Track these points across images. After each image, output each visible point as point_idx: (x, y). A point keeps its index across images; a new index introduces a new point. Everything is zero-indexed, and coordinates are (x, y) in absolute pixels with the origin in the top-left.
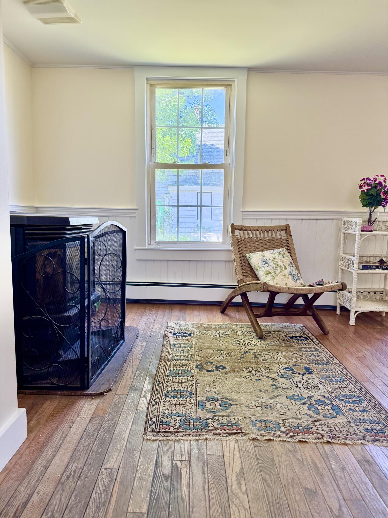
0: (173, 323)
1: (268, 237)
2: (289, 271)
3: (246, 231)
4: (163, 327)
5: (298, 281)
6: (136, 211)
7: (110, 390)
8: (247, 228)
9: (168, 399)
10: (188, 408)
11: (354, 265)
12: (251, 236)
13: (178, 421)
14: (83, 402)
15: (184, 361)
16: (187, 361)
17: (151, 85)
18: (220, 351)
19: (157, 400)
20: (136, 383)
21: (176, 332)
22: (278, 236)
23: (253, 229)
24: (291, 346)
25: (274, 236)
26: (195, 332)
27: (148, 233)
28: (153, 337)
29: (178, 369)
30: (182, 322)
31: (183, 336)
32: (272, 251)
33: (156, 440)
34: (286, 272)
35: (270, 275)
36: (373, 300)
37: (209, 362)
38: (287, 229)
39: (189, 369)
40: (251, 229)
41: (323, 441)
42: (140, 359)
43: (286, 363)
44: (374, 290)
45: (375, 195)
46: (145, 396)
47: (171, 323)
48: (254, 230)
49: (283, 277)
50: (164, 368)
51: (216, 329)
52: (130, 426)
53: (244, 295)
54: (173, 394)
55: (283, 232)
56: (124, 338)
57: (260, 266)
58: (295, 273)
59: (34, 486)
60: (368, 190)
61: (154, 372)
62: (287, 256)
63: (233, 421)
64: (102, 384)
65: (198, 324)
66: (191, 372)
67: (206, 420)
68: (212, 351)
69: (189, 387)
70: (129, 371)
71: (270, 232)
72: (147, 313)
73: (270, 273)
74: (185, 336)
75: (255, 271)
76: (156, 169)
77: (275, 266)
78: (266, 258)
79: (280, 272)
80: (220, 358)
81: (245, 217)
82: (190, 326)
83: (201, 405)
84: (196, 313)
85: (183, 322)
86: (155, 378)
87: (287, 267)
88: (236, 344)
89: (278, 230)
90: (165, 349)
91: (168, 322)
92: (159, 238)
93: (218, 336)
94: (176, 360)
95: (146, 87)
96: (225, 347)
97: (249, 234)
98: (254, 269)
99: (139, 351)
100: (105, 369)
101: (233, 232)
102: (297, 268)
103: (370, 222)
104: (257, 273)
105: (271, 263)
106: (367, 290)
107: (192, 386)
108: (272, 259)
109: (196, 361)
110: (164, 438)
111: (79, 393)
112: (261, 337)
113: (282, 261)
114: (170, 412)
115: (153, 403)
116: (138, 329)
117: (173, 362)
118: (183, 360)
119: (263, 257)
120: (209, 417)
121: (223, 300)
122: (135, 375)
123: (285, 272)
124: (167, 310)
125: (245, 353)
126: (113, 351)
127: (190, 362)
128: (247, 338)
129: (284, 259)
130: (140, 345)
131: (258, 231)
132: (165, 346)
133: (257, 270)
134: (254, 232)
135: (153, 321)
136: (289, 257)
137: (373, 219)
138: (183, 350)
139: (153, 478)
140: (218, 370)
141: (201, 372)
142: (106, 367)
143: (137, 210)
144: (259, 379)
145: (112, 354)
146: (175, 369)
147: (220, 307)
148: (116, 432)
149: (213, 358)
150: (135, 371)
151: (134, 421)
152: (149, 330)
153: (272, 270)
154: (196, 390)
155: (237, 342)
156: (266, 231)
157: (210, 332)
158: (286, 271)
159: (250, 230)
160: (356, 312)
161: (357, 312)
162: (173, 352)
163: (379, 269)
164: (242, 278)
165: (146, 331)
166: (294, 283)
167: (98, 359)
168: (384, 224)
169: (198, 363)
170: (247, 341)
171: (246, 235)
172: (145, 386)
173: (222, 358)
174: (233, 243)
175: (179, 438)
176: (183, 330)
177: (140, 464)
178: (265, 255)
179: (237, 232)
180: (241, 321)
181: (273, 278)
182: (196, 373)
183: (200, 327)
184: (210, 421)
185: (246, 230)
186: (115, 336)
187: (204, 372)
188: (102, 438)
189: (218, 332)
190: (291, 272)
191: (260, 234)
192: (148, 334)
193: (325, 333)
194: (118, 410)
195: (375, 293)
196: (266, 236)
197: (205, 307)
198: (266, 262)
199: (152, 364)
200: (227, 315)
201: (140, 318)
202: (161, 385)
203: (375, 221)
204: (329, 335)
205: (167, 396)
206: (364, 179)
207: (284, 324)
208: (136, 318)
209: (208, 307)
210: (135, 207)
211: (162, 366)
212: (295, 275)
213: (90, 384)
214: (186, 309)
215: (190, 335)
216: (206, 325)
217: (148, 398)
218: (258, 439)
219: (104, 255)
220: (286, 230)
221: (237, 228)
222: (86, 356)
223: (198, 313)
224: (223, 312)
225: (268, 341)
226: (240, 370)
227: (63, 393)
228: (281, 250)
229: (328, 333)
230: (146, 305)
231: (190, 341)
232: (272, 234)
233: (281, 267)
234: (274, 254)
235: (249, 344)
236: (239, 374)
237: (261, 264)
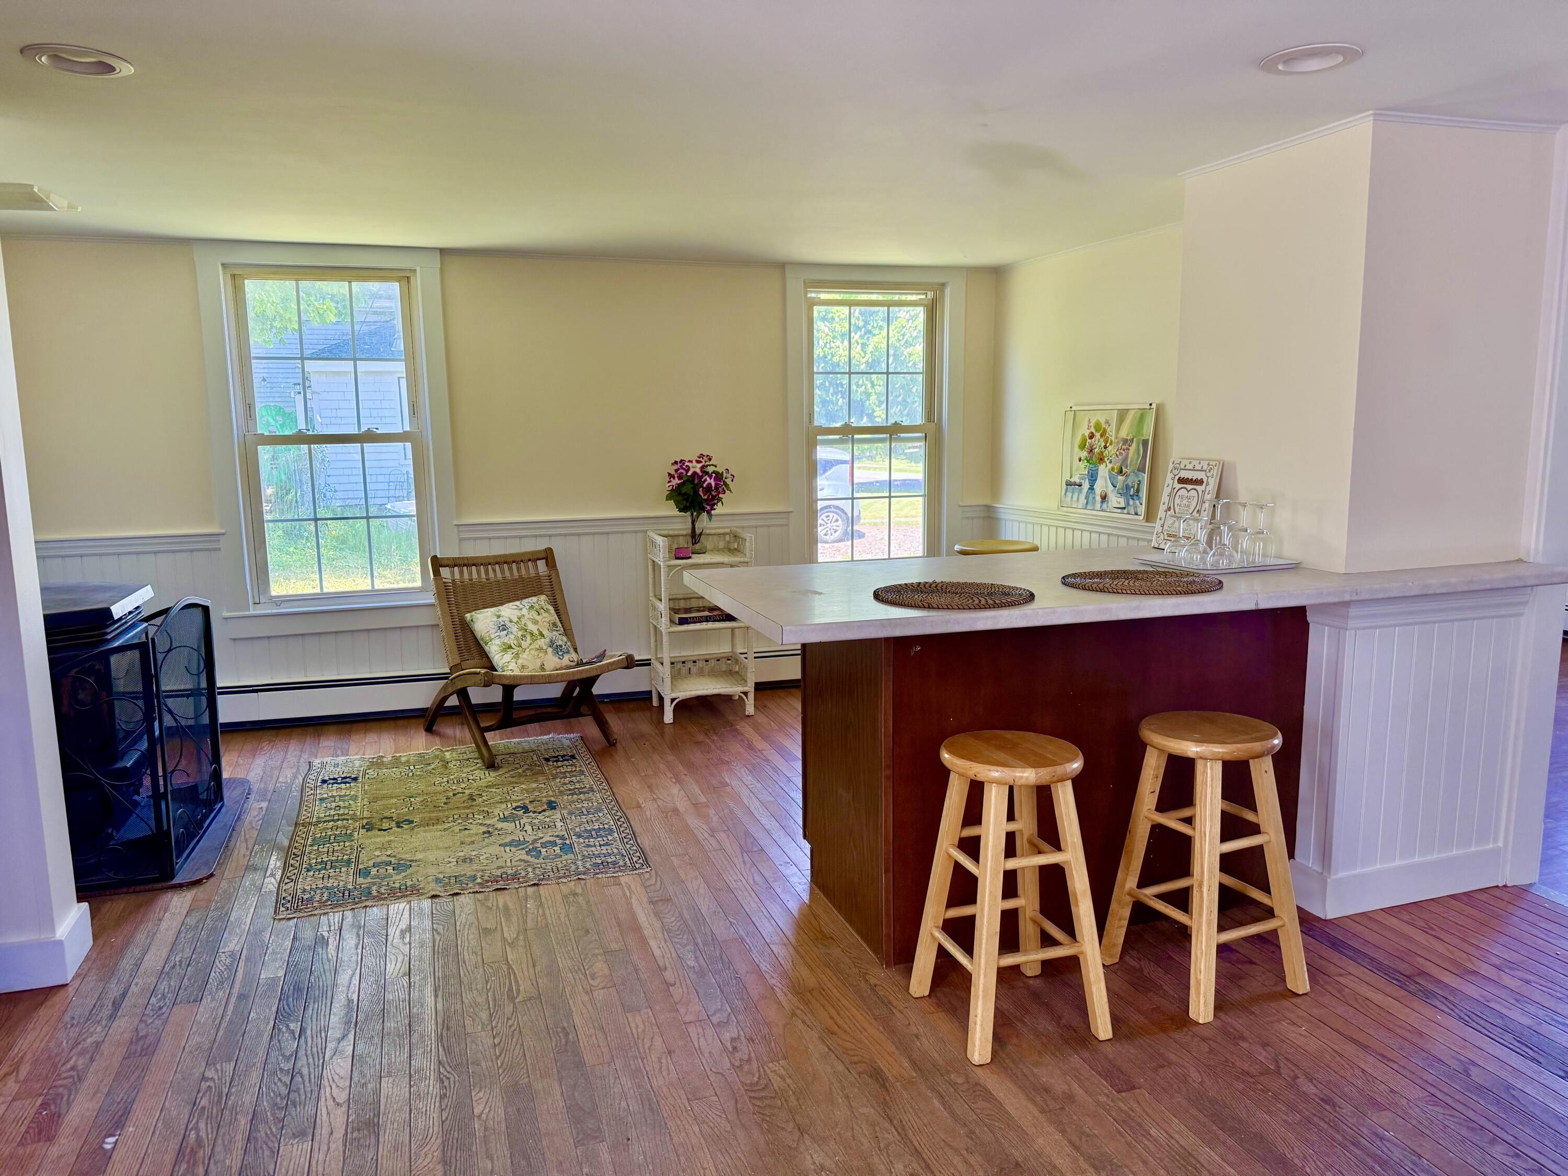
0: (322, 763)
1: (512, 574)
2: (548, 640)
3: (465, 568)
4: (301, 771)
5: (566, 657)
6: (221, 538)
7: (212, 875)
8: (466, 562)
9: (311, 873)
10: (343, 879)
11: (663, 619)
12: (475, 576)
13: (325, 895)
14: (169, 896)
15: (340, 822)
16: (345, 821)
17: (234, 276)
18: (408, 799)
19: (294, 877)
20: (256, 861)
21: (327, 778)
22: (532, 571)
23: (479, 562)
24: (542, 773)
25: (523, 572)
26: (365, 773)
27: (251, 580)
28: (279, 792)
29: (329, 834)
30: (341, 759)
31: (341, 783)
32: (517, 603)
33: (294, 918)
34: (542, 642)
35: (510, 652)
36: (714, 674)
37: (386, 818)
38: (548, 556)
39: (349, 832)
40: (475, 562)
41: (527, 884)
42: (258, 828)
43: (519, 800)
44: (716, 656)
45: (692, 494)
46: (272, 875)
47: (317, 762)
48: (482, 564)
49: (536, 653)
50: (304, 836)
51: (409, 763)
52: (252, 910)
53: (463, 694)
54: (319, 867)
55: (541, 564)
56: (222, 799)
57: (492, 636)
58: (560, 643)
59: (128, 981)
60: (679, 485)
61: (286, 843)
62: (547, 611)
63: (409, 883)
64: (197, 870)
65: (374, 758)
66: (351, 835)
67: (369, 888)
68: (394, 801)
69: (347, 855)
70: (240, 848)
71: (514, 565)
72: (265, 749)
73: (510, 647)
74: (345, 783)
75: (483, 645)
76: (259, 447)
77: (520, 633)
78: (504, 619)
79: (531, 644)
80: (407, 809)
81: (463, 535)
82: (357, 763)
83: (365, 873)
84: (372, 737)
85: (343, 758)
86: (288, 853)
87: (545, 632)
88: (440, 784)
89: (530, 560)
90: (305, 808)
91: (310, 762)
92: (276, 589)
93: (411, 774)
94: (325, 822)
95: (222, 278)
96: (420, 791)
97: (471, 573)
98: (481, 642)
99: (255, 817)
100: (196, 850)
101: (437, 573)
102: (568, 632)
103: (695, 537)
104: (486, 648)
105: (514, 629)
106: (702, 657)
107: (351, 853)
108: (515, 620)
109: (362, 819)
110: (305, 914)
111: (159, 885)
112: (491, 765)
113: (535, 622)
114: (314, 887)
115: (286, 881)
116: (249, 781)
117: (320, 825)
118: (338, 820)
119: (499, 617)
120: (374, 884)
121: (428, 705)
122: (252, 851)
123: (539, 643)
124: (308, 738)
125: (454, 795)
126: (205, 821)
127: (350, 822)
128: (465, 770)
129: (538, 618)
130: (256, 809)
131: (490, 564)
132: (306, 803)
133: (486, 644)
134: (482, 567)
135: (279, 763)
136: (549, 613)
137: (698, 532)
138: (338, 806)
139: (291, 950)
140: (398, 827)
141: (369, 833)
142: (198, 847)
143: (223, 534)
144: (466, 829)
145: (205, 825)
146: (324, 834)
147: (422, 721)
148: (232, 919)
149: (393, 810)
150: (252, 846)
151: (258, 904)
152: (270, 781)
153: (515, 642)
154: (357, 858)
155: (445, 780)
156: (505, 563)
157: (395, 769)
158: (543, 640)
159: (474, 565)
160: (673, 700)
161: (676, 699)
162: (320, 811)
163: (707, 621)
164: (457, 661)
165: (266, 783)
166: (559, 660)
167: (183, 832)
168: (722, 539)
169: (365, 821)
170: (464, 775)
171: (466, 576)
172: (271, 862)
173: (411, 808)
174: (438, 594)
175: (326, 911)
176: (341, 773)
177: (271, 942)
178: (502, 613)
179: (445, 572)
180: (462, 742)
181: (517, 656)
182: (360, 836)
183: (377, 763)
184: (374, 888)
185: (465, 565)
186: (205, 798)
187: (376, 832)
188: (212, 927)
189: (412, 767)
190: (551, 641)
191: (494, 571)
192: (271, 787)
193: (611, 743)
194: (229, 898)
195: (718, 660)
196: (507, 574)
197: (392, 723)
198: (503, 628)
199: (281, 833)
200: (438, 734)
201: (250, 761)
202: (298, 859)
203: (701, 534)
204: (618, 745)
205: (308, 870)
206: (676, 462)
207: (545, 737)
208: (241, 761)
209: (400, 722)
210: (215, 529)
211: (299, 833)
212: (561, 646)
213: (175, 872)
214: (349, 732)
215: (355, 779)
216: (390, 759)
217: (278, 877)
218: (439, 896)
219: (166, 650)
220: (546, 559)
221: (446, 562)
222: (165, 828)
223: (376, 738)
224: (429, 730)
225: (501, 772)
226: (438, 821)
227: (131, 890)
228: (534, 599)
229: (616, 743)
230: (261, 733)
231: (355, 789)
232: (519, 569)
233: (532, 634)
234: (521, 609)
235: (465, 780)
236: (435, 827)
237: (494, 631)
